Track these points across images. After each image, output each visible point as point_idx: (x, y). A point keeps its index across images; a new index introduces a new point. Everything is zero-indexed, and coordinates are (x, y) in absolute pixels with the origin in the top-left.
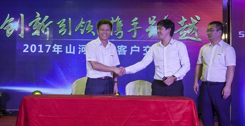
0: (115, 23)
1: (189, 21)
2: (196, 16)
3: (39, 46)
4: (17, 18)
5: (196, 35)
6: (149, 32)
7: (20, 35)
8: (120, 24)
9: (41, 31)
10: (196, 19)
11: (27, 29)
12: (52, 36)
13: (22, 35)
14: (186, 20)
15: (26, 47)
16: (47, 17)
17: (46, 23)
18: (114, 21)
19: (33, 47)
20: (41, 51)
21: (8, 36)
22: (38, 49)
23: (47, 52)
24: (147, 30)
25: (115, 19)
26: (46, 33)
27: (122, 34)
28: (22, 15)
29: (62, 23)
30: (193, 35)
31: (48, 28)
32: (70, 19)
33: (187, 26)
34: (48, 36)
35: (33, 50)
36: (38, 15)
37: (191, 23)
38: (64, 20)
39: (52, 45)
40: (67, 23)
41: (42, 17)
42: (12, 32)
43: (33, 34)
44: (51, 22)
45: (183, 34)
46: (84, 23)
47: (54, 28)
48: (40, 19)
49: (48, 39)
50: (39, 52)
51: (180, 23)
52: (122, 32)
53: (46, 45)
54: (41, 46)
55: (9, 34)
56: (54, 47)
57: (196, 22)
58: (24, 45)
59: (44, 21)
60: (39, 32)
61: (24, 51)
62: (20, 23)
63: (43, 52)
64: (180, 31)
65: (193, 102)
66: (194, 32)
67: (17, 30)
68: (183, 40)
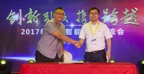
0: (81, 14)
1: (130, 12)
2: (135, 8)
3: (31, 30)
4: (17, 12)
5: (136, 21)
6: (103, 19)
7: (19, 23)
8: (84, 15)
9: (32, 20)
10: (135, 10)
11: (24, 19)
12: (40, 23)
13: (20, 23)
14: (128, 11)
15: (23, 31)
16: (36, 11)
17: (36, 15)
18: (81, 13)
19: (28, 31)
20: (33, 33)
22: (31, 32)
23: (37, 34)
25: (81, 12)
26: (36, 22)
27: (86, 21)
28: (20, 10)
29: (46, 15)
30: (134, 21)
31: (37, 18)
32: (51, 12)
33: (129, 15)
34: (37, 24)
35: (28, 33)
36: (31, 10)
37: (132, 13)
38: (48, 13)
39: (40, 30)
40: (49, 15)
41: (33, 11)
42: (14, 21)
43: (28, 23)
44: (39, 14)
45: (126, 20)
47: (41, 18)
48: (32, 12)
49: (37, 26)
50: (31, 34)
51: (124, 13)
52: (86, 20)
53: (36, 30)
54: (33, 30)
55: (12, 23)
56: (41, 31)
57: (136, 12)
58: (22, 30)
59: (34, 14)
61: (22, 34)
62: (19, 16)
63: (34, 34)
64: (125, 18)
65: (135, 66)
66: (134, 19)
67: (17, 20)
68: (127, 24)
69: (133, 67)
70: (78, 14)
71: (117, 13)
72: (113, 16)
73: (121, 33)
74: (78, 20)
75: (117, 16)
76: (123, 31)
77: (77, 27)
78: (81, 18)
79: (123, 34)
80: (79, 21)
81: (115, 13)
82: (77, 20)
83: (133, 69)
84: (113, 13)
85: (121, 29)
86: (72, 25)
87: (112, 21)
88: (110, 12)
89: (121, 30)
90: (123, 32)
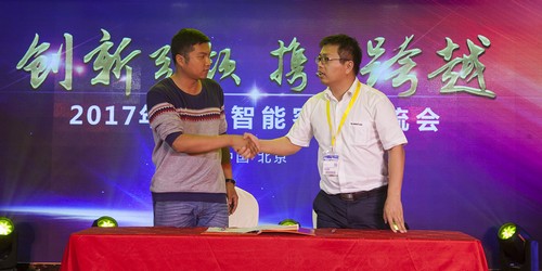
0: (288, 55)
1: (462, 50)
2: (481, 37)
3: (107, 109)
4: (56, 42)
5: (481, 81)
6: (368, 75)
7: (62, 83)
8: (299, 56)
9: (112, 74)
10: (479, 43)
11: (80, 70)
12: (138, 86)
13: (67, 83)
14: (456, 46)
15: (76, 111)
16: (126, 41)
17: (124, 54)
18: (286, 49)
19: (94, 112)
20: (112, 122)
21: (35, 87)
22: (105, 115)
23: (127, 122)
24: (363, 71)
25: (287, 45)
26: (124, 79)
27: (305, 80)
28: (68, 37)
29: (161, 55)
30: (474, 82)
31: (128, 67)
33: (458, 59)
34: (129, 87)
35: (94, 118)
36: (107, 35)
37: (469, 53)
38: (167, 47)
39: (139, 108)
41: (116, 40)
42: (44, 77)
43: (94, 82)
44: (137, 52)
45: (449, 79)
46: (213, 53)
47: (144, 66)
48: (111, 44)
49: (128, 94)
50: (107, 123)
51: (441, 53)
52: (304, 75)
53: (125, 108)
54: (111, 109)
55: (37, 80)
56: (142, 113)
57: (481, 50)
58: (73, 108)
59: (120, 49)
60: (108, 77)
61: (73, 121)
62: (64, 56)
63: (116, 123)
64: (443, 72)
65: (478, 246)
66: (475, 75)
67: (55, 71)
68: (451, 93)
69: (471, 249)
70: (275, 53)
71: (416, 51)
72: (401, 62)
73: (428, 125)
74: (276, 76)
75: (414, 64)
76: (438, 117)
77: (272, 103)
78: (287, 68)
79: (436, 130)
80: (279, 81)
81: (407, 51)
82: (273, 77)
83: (471, 255)
84: (401, 54)
85: (428, 110)
86: (255, 94)
87: (397, 83)
88: (391, 49)
89: (428, 114)
90: (437, 122)
